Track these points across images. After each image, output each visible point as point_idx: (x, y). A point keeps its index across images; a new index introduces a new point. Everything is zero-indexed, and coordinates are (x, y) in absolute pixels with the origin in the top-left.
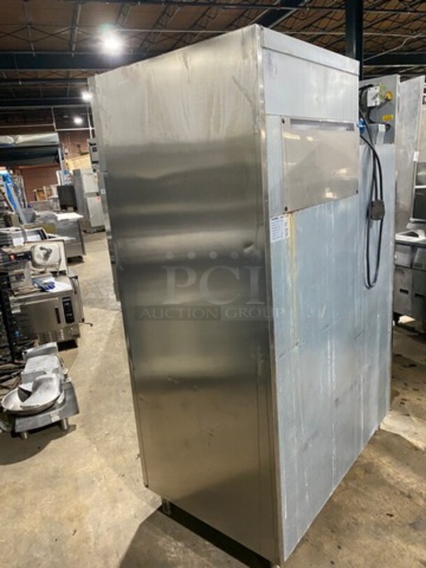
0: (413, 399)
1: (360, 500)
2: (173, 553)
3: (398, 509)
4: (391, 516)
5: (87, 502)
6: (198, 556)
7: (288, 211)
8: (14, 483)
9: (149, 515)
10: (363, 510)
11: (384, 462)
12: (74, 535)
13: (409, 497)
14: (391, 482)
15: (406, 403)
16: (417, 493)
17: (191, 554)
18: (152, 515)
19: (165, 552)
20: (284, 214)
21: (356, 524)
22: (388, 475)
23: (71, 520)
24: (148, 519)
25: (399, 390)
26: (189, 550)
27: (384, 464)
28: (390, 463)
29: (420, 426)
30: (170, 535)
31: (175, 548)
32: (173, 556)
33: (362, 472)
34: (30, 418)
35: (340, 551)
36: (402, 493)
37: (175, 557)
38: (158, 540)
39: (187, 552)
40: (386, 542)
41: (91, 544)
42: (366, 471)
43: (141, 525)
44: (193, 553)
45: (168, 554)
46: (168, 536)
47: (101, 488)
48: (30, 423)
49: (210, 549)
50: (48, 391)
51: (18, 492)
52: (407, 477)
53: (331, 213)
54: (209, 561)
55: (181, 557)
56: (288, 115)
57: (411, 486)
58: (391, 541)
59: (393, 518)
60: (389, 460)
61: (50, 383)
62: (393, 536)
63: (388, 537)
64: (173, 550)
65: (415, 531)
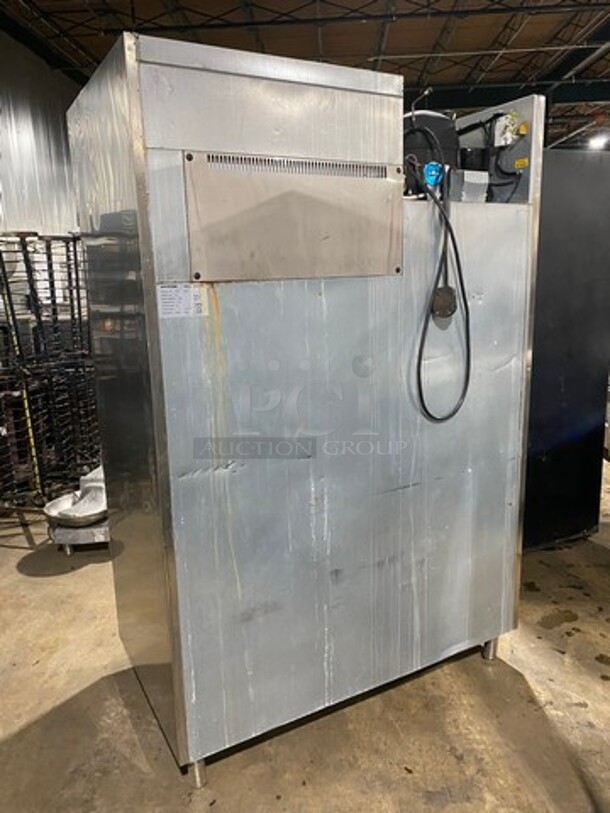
0: (593, 632)
1: (383, 739)
2: (110, 718)
3: (427, 768)
4: (410, 772)
5: (71, 637)
6: (133, 731)
7: (201, 280)
8: (24, 597)
9: (121, 669)
10: (377, 751)
11: (465, 702)
12: (33, 665)
13: (460, 758)
14: (451, 730)
15: (577, 635)
16: (476, 757)
17: (129, 726)
18: (124, 672)
19: (104, 714)
20: (192, 282)
21: (351, 765)
22: (455, 721)
23: (43, 650)
24: (115, 675)
25: (580, 614)
26: (129, 721)
27: (462, 705)
28: (472, 706)
29: (567, 672)
30: (123, 699)
31: (117, 714)
32: (109, 721)
33: (419, 705)
34: (71, 531)
35: (302, 788)
36: (453, 750)
37: (108, 724)
38: (106, 699)
39: (126, 723)
40: (372, 802)
41: (41, 681)
42: (426, 706)
43: (103, 679)
44: (131, 726)
45: (105, 718)
46: (120, 699)
47: (96, 627)
48: (70, 537)
49: (152, 728)
50: (93, 502)
51: (19, 606)
52: (481, 732)
53: (320, 294)
54: (140, 740)
55: (115, 725)
56: (204, 150)
57: (475, 746)
58: (380, 802)
59: (410, 776)
60: (472, 702)
61: (99, 493)
62: (389, 797)
63: (380, 797)
64: (113, 715)
65: (425, 803)
